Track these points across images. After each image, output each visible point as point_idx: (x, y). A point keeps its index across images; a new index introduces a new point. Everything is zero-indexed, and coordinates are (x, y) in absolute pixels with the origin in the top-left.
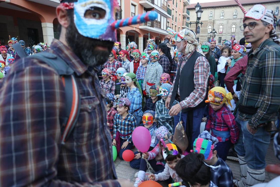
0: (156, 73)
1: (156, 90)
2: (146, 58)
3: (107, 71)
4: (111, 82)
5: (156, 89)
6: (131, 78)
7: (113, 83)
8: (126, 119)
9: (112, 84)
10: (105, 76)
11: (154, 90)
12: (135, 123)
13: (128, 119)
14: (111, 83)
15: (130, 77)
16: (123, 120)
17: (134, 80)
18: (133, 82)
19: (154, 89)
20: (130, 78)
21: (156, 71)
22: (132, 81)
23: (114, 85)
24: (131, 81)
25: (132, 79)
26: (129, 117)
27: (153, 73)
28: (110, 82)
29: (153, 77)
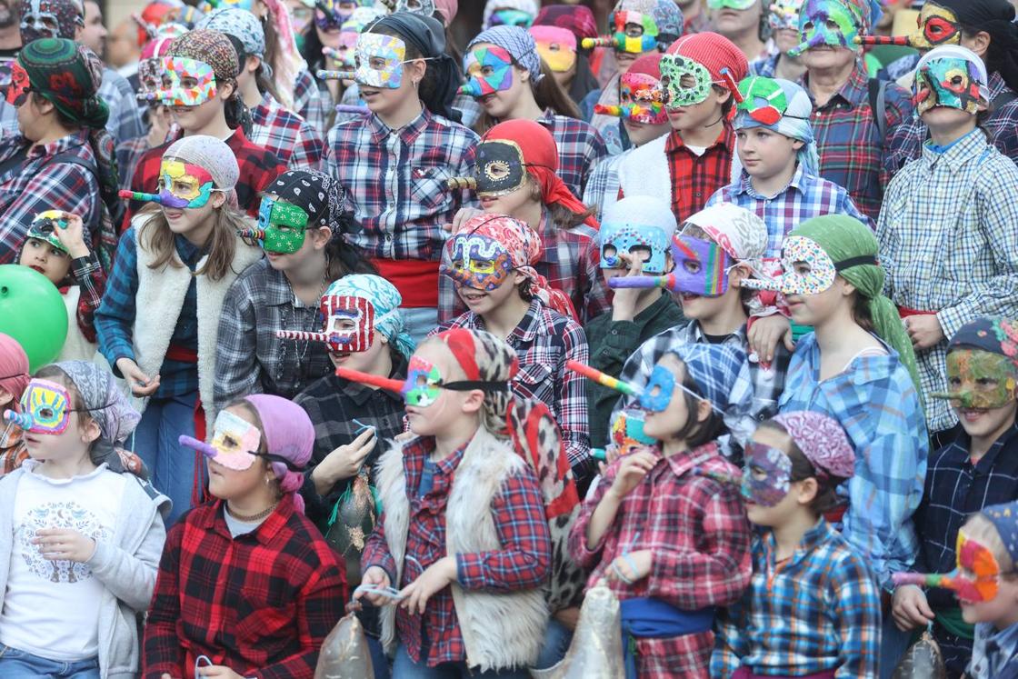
0: (983, 229)
1: (1000, 361)
2: (785, 126)
3: (507, 232)
4: (543, 321)
5: (1001, 352)
6: (830, 253)
7: (561, 327)
8: (802, 561)
9: (559, 339)
10: (490, 270)
11: (990, 355)
12: (858, 599)
13: (814, 569)
14: (543, 329)
15: (820, 243)
16: (782, 571)
17: (854, 272)
18: (849, 289)
19: (987, 350)
20: (823, 252)
21: (970, 209)
22: (838, 276)
23: (571, 345)
24: (828, 283)
25: (840, 266)
26: (821, 553)
27: (949, 224)
28: (537, 326)
29: (959, 259)
